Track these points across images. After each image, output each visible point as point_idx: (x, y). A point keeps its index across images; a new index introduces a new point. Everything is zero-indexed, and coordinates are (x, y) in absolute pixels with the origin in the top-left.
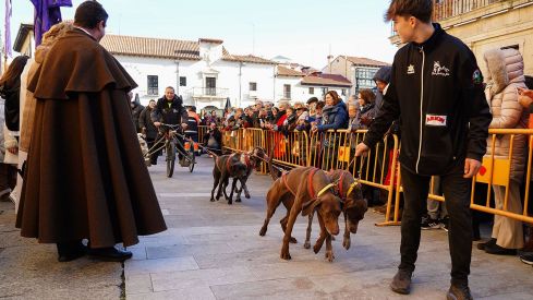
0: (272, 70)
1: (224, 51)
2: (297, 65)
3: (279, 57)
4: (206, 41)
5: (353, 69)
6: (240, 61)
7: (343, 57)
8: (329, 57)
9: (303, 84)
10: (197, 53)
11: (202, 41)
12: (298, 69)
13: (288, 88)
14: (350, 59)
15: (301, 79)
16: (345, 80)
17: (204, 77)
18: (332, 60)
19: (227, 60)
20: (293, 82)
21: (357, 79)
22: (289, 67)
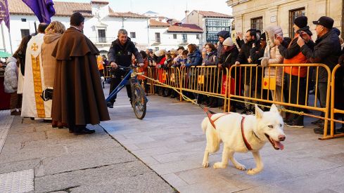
0: (146, 23)
1: (110, 10)
2: (163, 18)
3: (149, 12)
4: (96, 3)
5: (204, 19)
6: (122, 17)
7: (196, 11)
8: (186, 12)
9: (169, 32)
10: (90, 12)
11: (93, 3)
12: (164, 21)
13: (158, 35)
14: (201, 12)
15: (167, 29)
16: (198, 28)
17: (97, 29)
18: (188, 14)
19: (112, 16)
20: (162, 31)
21: (207, 27)
22: (157, 20)
